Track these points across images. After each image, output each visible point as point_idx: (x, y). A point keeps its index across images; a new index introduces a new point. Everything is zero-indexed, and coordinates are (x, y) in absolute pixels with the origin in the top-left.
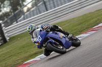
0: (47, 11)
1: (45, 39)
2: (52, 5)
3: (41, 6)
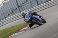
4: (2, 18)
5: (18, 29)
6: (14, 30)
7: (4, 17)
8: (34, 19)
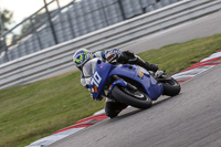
0: (57, 43)
1: (109, 80)
2: (68, 31)
3: (45, 33)
4: (131, 10)
5: (192, 55)
6: (177, 59)
7: (139, 7)
8: (120, 81)
